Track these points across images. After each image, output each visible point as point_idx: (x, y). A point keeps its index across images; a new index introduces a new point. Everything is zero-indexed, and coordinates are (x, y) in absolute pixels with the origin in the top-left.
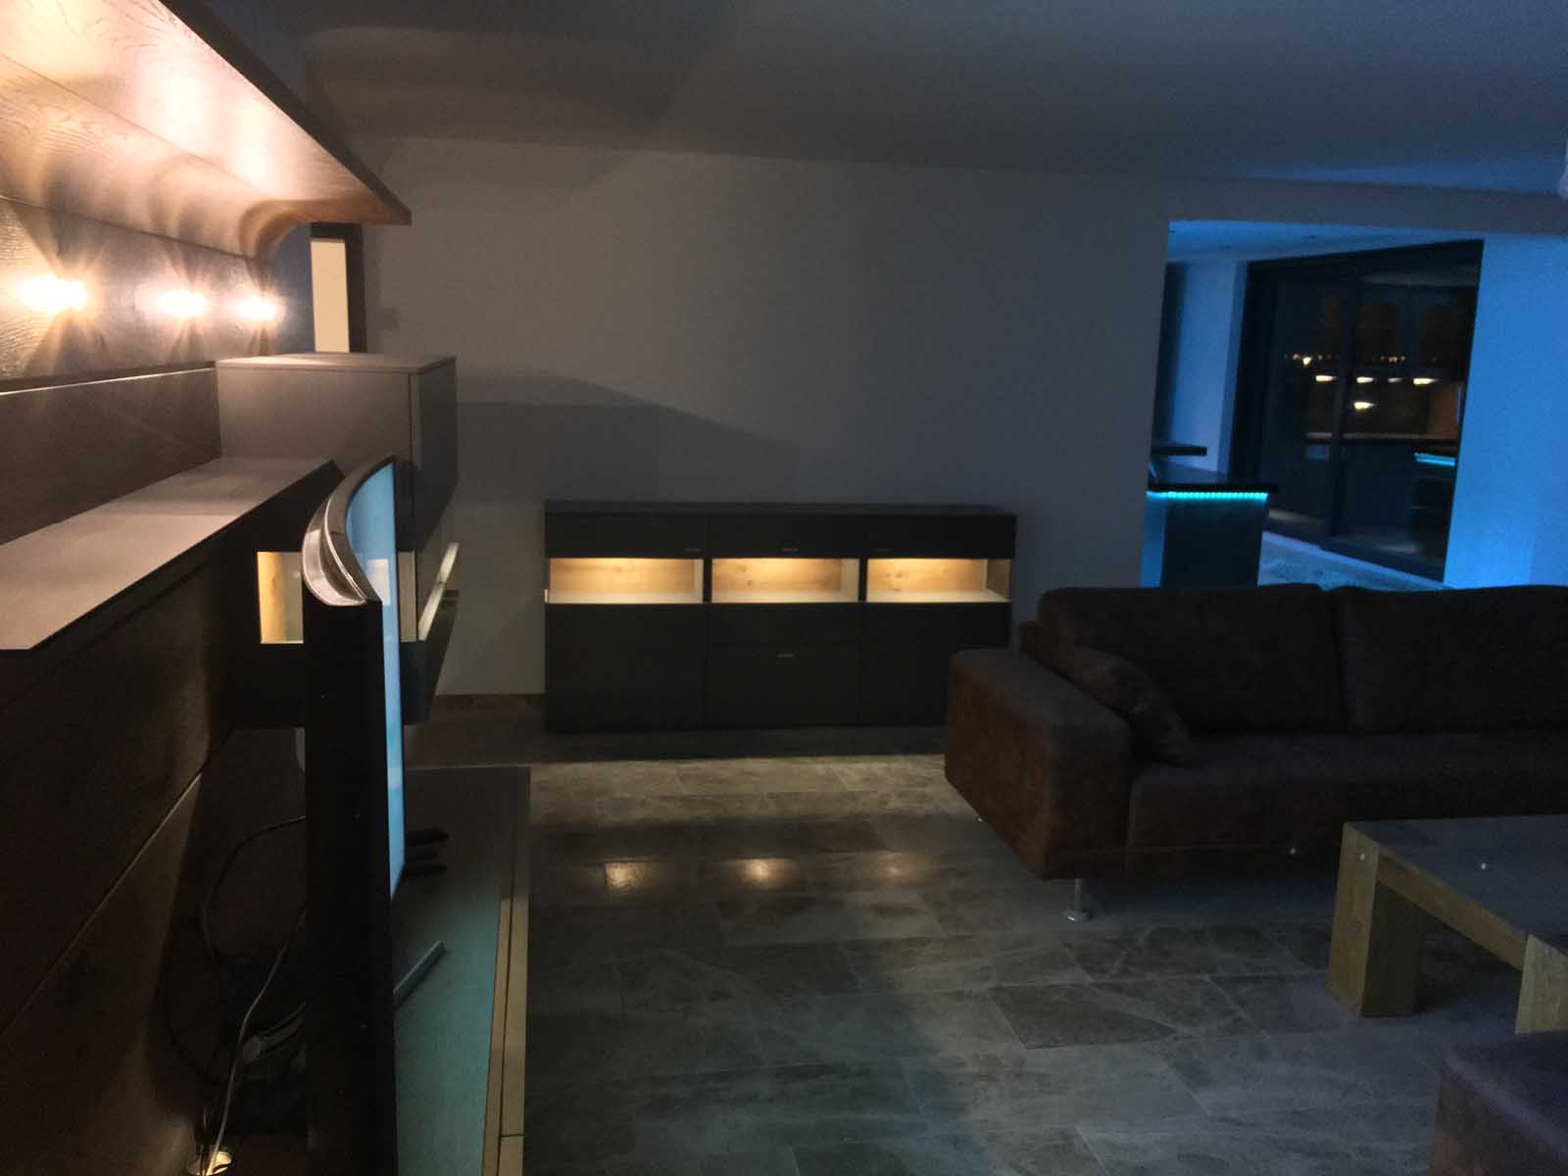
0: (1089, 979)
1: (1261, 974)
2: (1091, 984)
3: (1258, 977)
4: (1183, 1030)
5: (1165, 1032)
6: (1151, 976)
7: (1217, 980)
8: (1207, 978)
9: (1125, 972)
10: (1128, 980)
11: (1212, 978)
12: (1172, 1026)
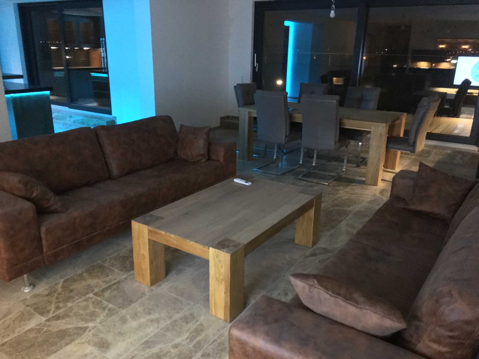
0: (44, 319)
1: (110, 284)
2: (45, 321)
3: (110, 286)
4: (91, 325)
5: (85, 329)
6: (70, 305)
7: (96, 294)
8: (91, 295)
9: (58, 308)
10: (61, 311)
11: (93, 294)
12: (86, 325)
